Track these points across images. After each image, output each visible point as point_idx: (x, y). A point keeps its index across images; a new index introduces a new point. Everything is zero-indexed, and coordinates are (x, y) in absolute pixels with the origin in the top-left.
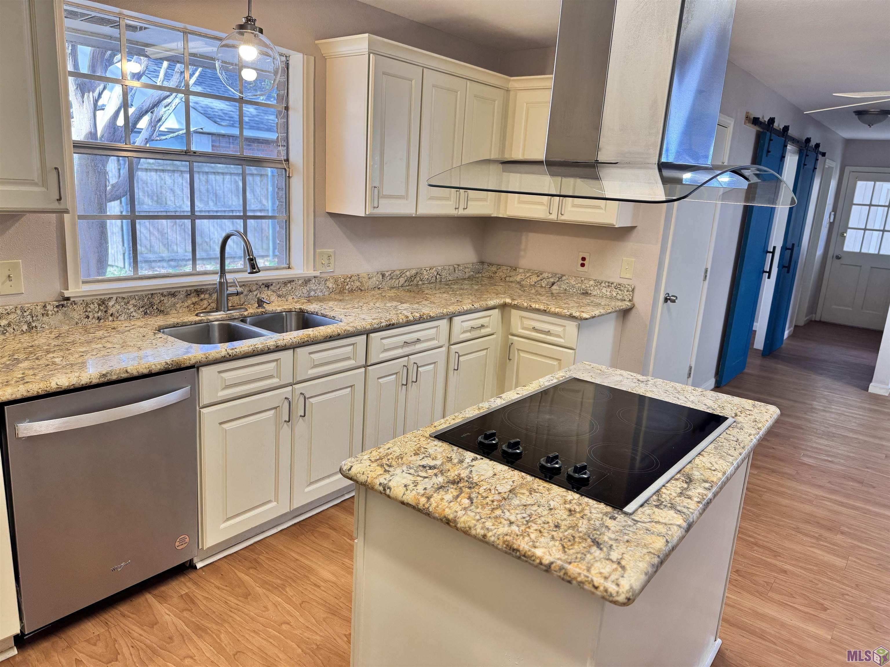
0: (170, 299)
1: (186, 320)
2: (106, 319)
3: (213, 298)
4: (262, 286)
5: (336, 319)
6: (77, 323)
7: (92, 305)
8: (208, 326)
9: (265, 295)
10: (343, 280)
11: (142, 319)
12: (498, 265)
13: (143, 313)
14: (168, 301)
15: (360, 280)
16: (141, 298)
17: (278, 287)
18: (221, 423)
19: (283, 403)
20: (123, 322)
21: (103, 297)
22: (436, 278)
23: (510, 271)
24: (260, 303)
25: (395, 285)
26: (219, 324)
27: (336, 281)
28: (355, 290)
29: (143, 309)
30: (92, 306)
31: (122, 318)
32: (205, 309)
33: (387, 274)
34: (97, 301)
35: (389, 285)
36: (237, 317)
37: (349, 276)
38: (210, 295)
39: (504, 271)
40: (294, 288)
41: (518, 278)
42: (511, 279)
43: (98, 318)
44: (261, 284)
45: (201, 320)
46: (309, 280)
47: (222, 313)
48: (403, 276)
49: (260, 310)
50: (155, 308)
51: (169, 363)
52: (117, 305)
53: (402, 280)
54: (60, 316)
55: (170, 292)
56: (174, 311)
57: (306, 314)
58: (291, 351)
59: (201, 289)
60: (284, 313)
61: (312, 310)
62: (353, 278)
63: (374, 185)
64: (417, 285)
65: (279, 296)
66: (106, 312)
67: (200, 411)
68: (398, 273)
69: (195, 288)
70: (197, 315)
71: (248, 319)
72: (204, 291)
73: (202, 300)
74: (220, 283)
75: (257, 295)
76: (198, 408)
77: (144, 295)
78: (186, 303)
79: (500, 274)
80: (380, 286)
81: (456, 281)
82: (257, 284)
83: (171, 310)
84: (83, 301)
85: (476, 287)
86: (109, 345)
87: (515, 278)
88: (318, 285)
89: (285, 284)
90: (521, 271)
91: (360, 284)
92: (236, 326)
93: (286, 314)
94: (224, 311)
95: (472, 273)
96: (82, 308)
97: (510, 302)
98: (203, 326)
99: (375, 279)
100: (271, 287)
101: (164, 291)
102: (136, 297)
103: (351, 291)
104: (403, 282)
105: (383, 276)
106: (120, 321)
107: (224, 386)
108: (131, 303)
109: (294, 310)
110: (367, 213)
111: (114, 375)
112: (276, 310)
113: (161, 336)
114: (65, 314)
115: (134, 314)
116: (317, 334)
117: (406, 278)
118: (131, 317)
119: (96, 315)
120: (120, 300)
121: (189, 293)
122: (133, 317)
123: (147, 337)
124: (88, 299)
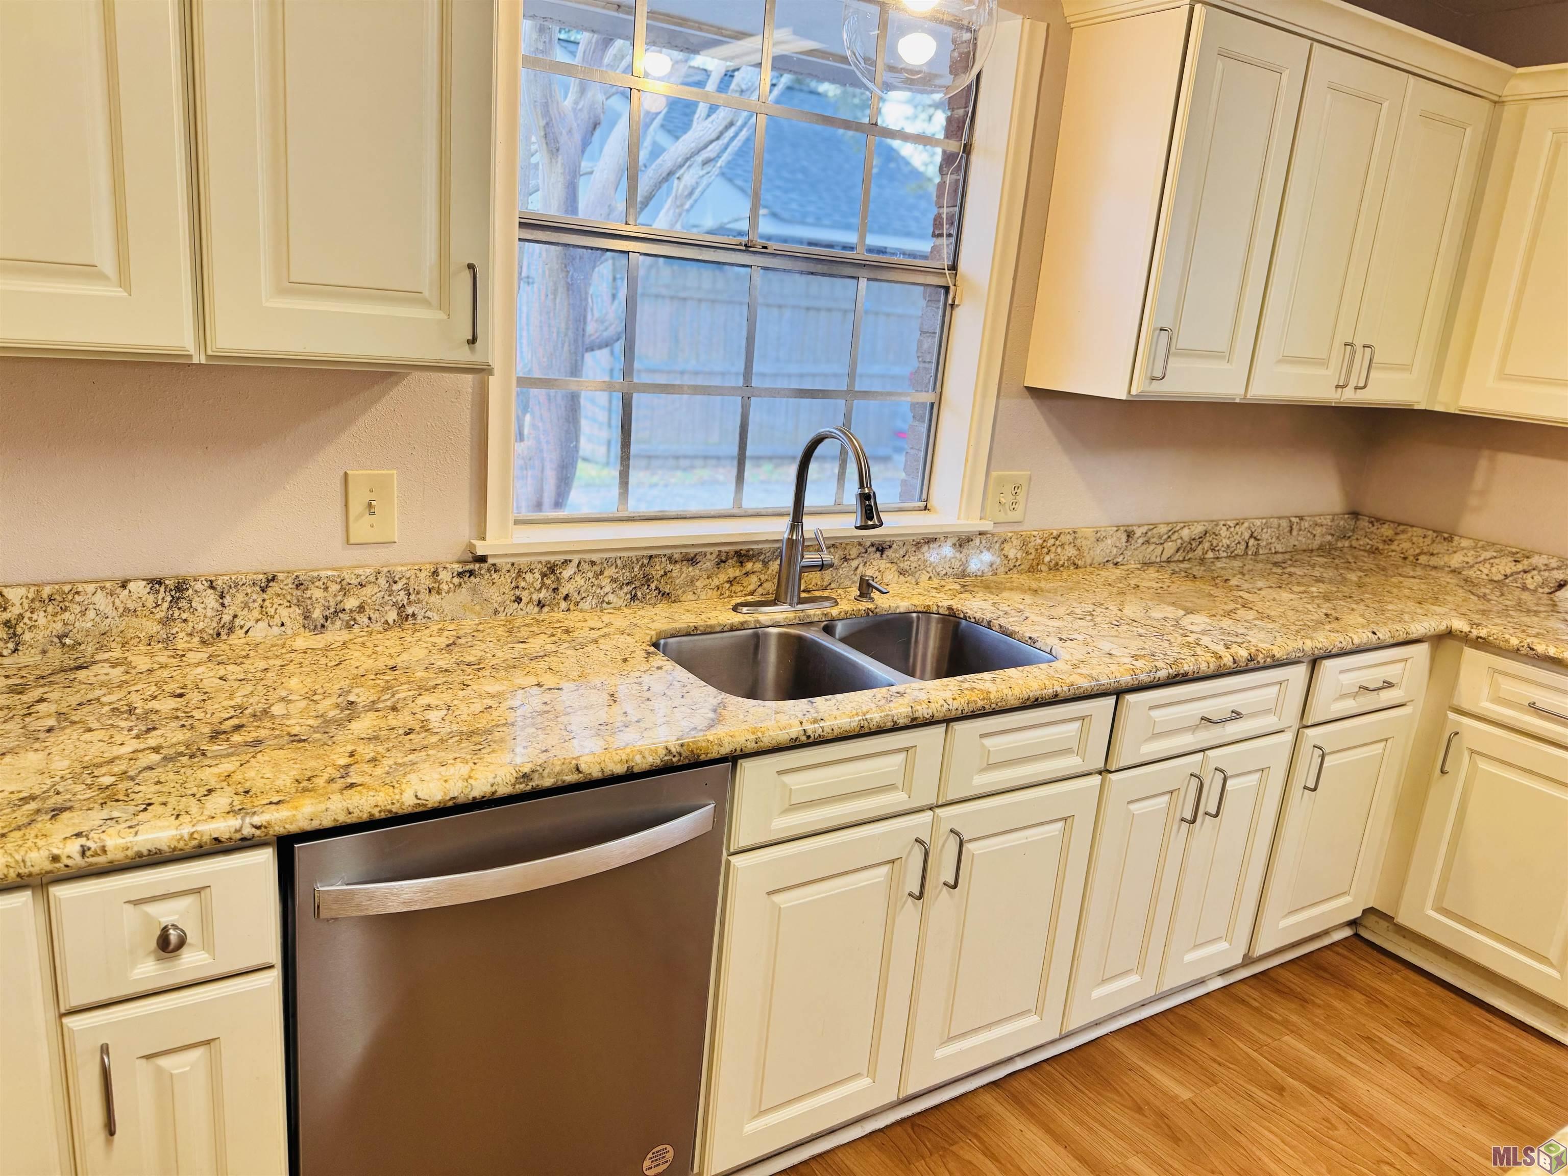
0: (684, 569)
1: (712, 622)
2: (553, 606)
3: (770, 571)
4: (870, 550)
5: (1038, 645)
6: (496, 612)
7: (529, 574)
8: (756, 636)
9: (875, 568)
10: (1040, 541)
11: (626, 611)
12: (1400, 524)
13: (629, 596)
14: (682, 573)
15: (1078, 542)
16: (628, 565)
17: (902, 553)
18: (769, 893)
19: (910, 852)
20: (587, 616)
21: (552, 559)
22: (1247, 546)
23: (1433, 541)
24: (866, 588)
25: (1153, 559)
26: (781, 635)
27: (1025, 544)
28: (1063, 566)
29: (630, 588)
30: (529, 577)
31: (586, 606)
32: (752, 593)
33: (1139, 532)
34: (540, 566)
35: (1141, 557)
36: (816, 619)
37: (1055, 533)
38: (765, 563)
39: (1415, 539)
41: (1456, 561)
42: (1434, 561)
43: (539, 602)
44: (868, 544)
45: (742, 623)
46: (969, 540)
47: (786, 607)
48: (1174, 537)
49: (864, 605)
50: (653, 586)
51: (673, 750)
52: (578, 578)
53: (1170, 547)
54: (464, 594)
55: (687, 554)
56: (691, 596)
57: (964, 622)
58: (941, 728)
59: (748, 551)
60: (914, 615)
61: (978, 615)
62: (1063, 538)
63: (1160, 325)
64: (1202, 561)
65: (902, 573)
66: (555, 590)
67: (728, 863)
68: (1163, 529)
69: (738, 548)
70: (735, 609)
71: (840, 628)
72: (753, 556)
73: (747, 574)
74: (790, 540)
75: (857, 568)
76: (725, 853)
77: (634, 559)
78: (715, 580)
79: (1403, 544)
80: (1120, 559)
81: (1296, 555)
82: (860, 544)
83: (684, 592)
84: (513, 564)
85: (1353, 577)
86: (549, 680)
87: (1446, 558)
89: (918, 545)
90: (1465, 543)
91: (1076, 553)
92: (814, 643)
93: (918, 618)
94: (791, 605)
95: (1329, 538)
96: (509, 581)
97: (1466, 629)
98: (748, 636)
99: (1109, 541)
100: (889, 553)
101: (674, 551)
102: (619, 562)
103: (1055, 567)
104: (1172, 551)
105: (1128, 536)
106: (582, 611)
107: (787, 806)
108: (606, 573)
109: (934, 609)
110: (1134, 392)
111: (549, 776)
112: (897, 607)
113: (660, 663)
114: (474, 591)
115: (611, 597)
116: (1006, 692)
117: (1179, 541)
118: (605, 605)
119: (535, 597)
120: (585, 566)
121: (723, 558)
122: (609, 603)
123: (631, 662)
124: (523, 561)
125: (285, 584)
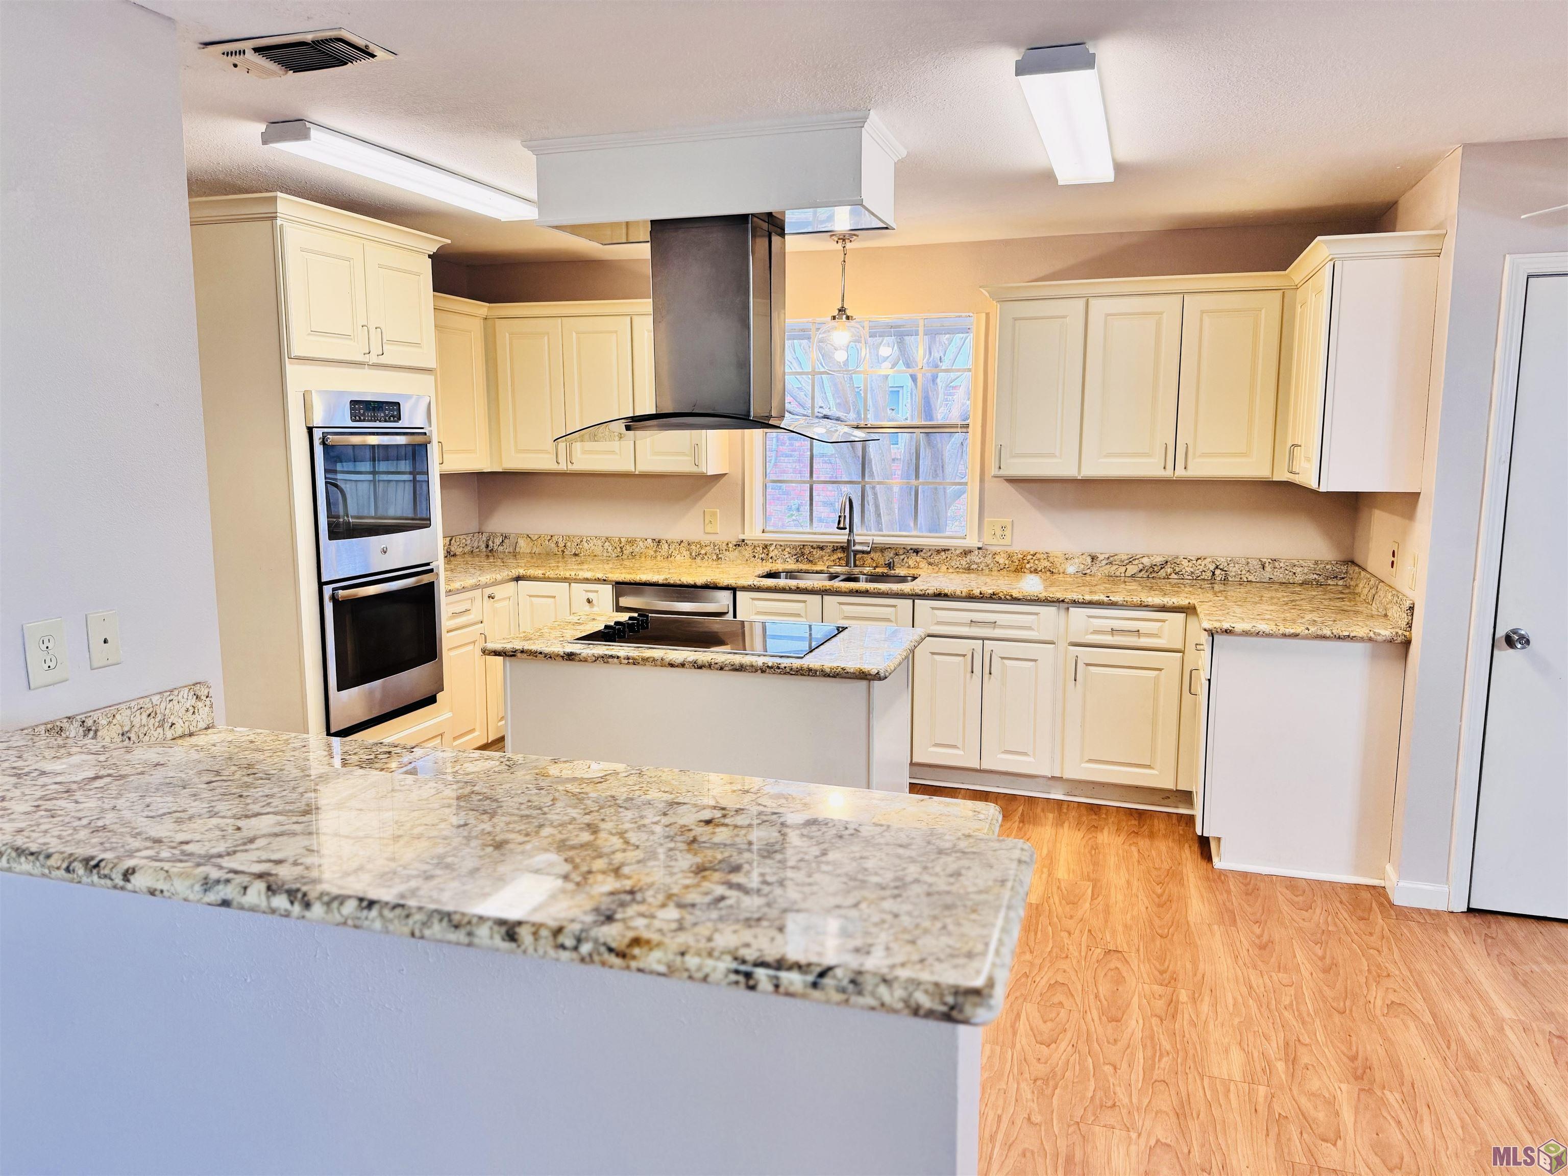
2: (767, 560)
6: (747, 560)
10: (1022, 556)
14: (817, 553)
15: (1051, 559)
16: (795, 548)
17: (929, 554)
21: (766, 543)
22: (1214, 574)
27: (1010, 557)
28: (1041, 571)
30: (758, 548)
31: (779, 561)
33: (1101, 557)
34: (762, 545)
40: (949, 557)
43: (762, 558)
46: (970, 552)
52: (776, 550)
54: (736, 553)
55: (819, 546)
56: (821, 563)
58: (819, 597)
62: (1038, 555)
63: (999, 444)
65: (930, 564)
66: (767, 554)
69: (842, 545)
70: (827, 567)
74: (849, 540)
77: (796, 545)
78: (833, 557)
80: (1088, 571)
82: (904, 548)
83: (818, 561)
84: (752, 543)
88: (982, 558)
89: (938, 552)
91: (1050, 565)
94: (850, 567)
96: (751, 549)
100: (921, 554)
101: (814, 544)
102: (792, 546)
103: (1035, 570)
104: (1134, 571)
105: (1093, 559)
106: (778, 564)
108: (786, 550)
114: (740, 551)
115: (788, 560)
117: (1139, 565)
120: (778, 546)
124: (756, 543)
125: (685, 544)
